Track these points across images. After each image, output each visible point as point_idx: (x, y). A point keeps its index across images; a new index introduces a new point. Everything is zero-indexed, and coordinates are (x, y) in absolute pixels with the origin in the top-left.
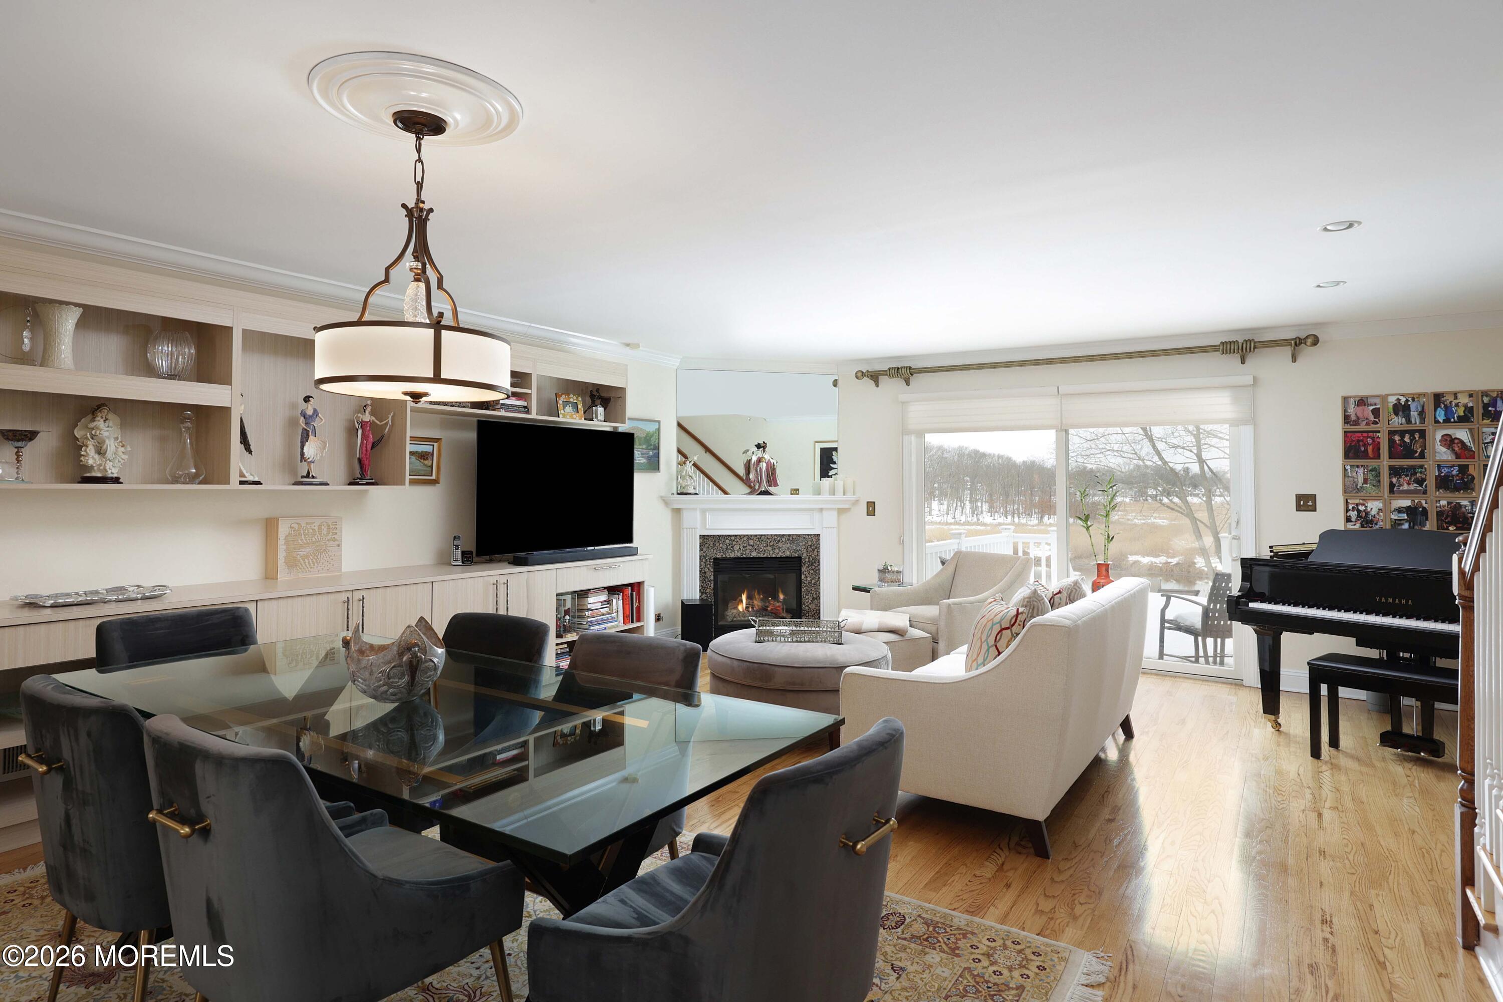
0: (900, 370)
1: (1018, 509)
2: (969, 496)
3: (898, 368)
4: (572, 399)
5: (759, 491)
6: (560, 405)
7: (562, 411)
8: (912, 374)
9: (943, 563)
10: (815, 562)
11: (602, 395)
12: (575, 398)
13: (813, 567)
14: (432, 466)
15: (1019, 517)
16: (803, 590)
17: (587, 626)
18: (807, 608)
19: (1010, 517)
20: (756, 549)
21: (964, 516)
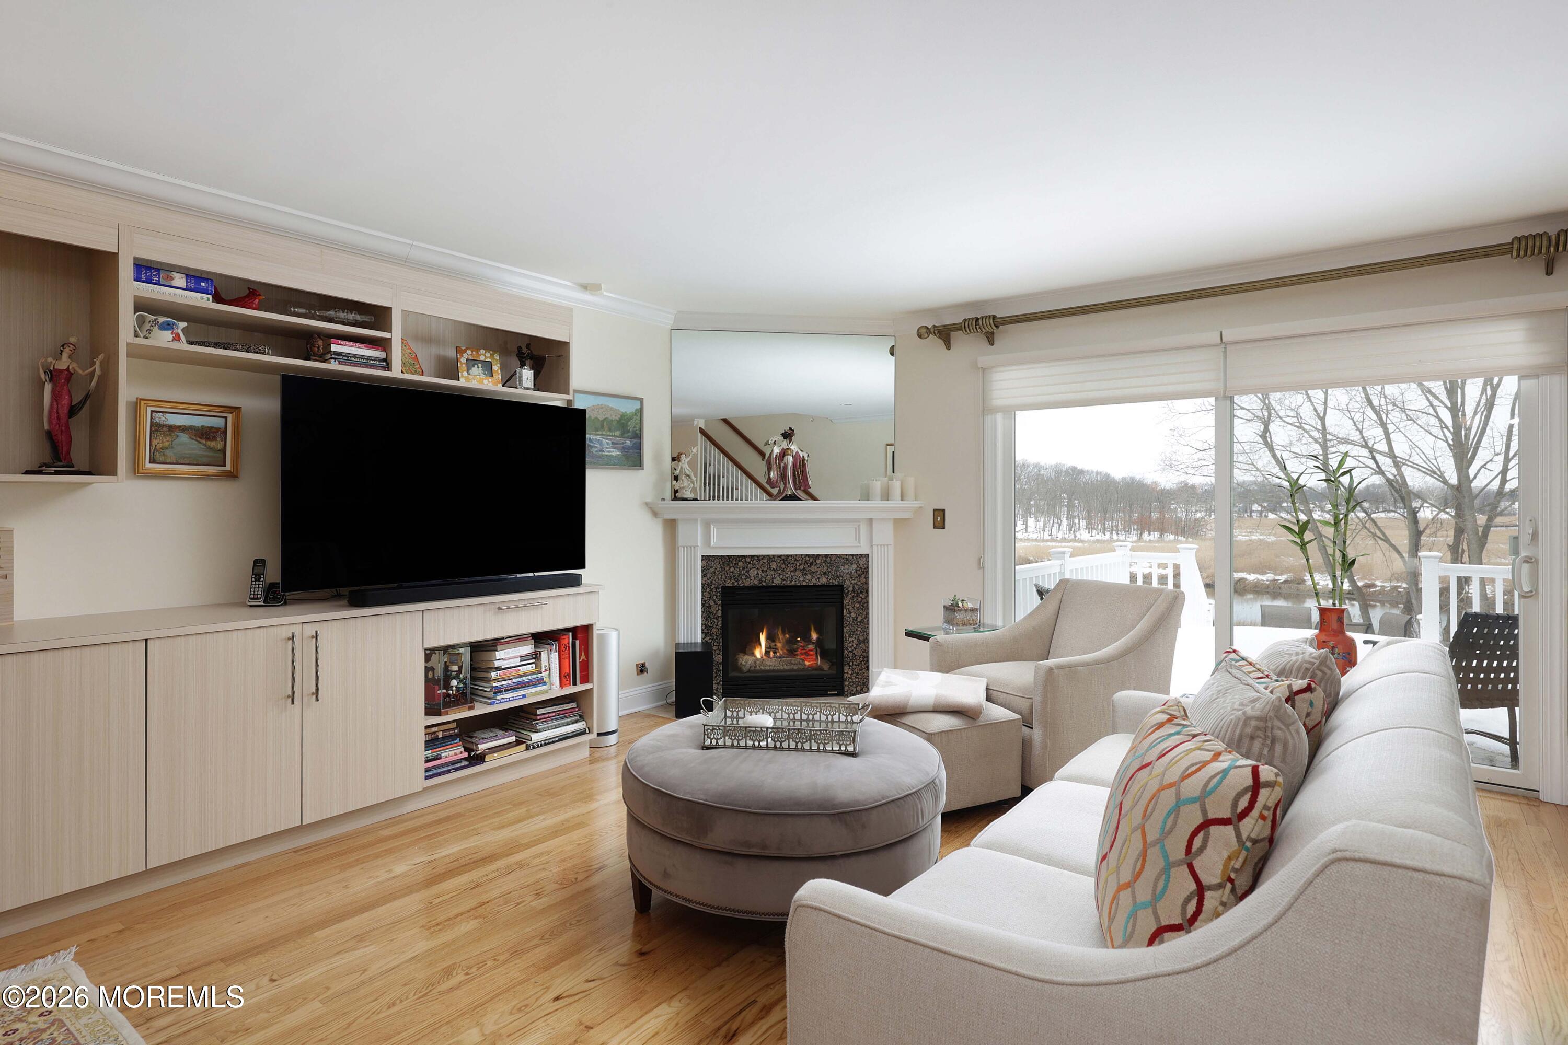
0: (980, 321)
1: (1117, 526)
2: (1066, 513)
3: (977, 319)
4: (484, 355)
5: (783, 496)
6: (462, 364)
7: (465, 374)
8: (997, 327)
9: (1041, 593)
10: (862, 592)
11: (535, 353)
12: (488, 355)
13: (860, 599)
14: (224, 451)
15: (1118, 534)
16: (845, 630)
17: (491, 695)
18: (850, 654)
19: (1108, 534)
20: (780, 575)
21: (1061, 533)
